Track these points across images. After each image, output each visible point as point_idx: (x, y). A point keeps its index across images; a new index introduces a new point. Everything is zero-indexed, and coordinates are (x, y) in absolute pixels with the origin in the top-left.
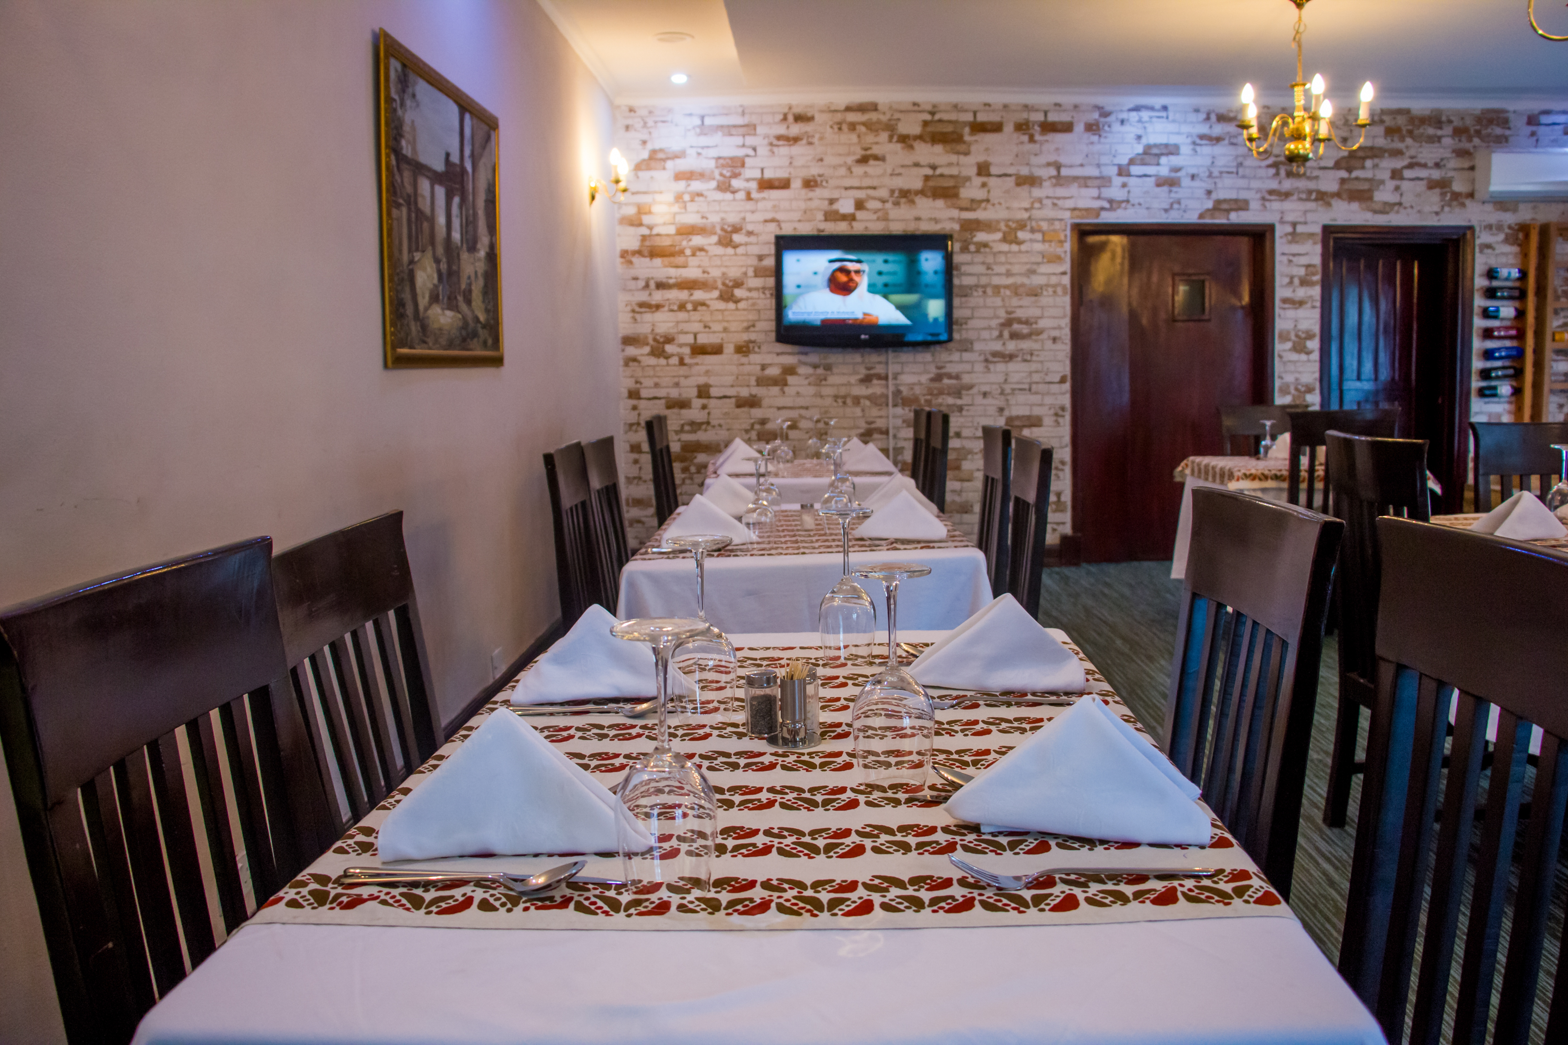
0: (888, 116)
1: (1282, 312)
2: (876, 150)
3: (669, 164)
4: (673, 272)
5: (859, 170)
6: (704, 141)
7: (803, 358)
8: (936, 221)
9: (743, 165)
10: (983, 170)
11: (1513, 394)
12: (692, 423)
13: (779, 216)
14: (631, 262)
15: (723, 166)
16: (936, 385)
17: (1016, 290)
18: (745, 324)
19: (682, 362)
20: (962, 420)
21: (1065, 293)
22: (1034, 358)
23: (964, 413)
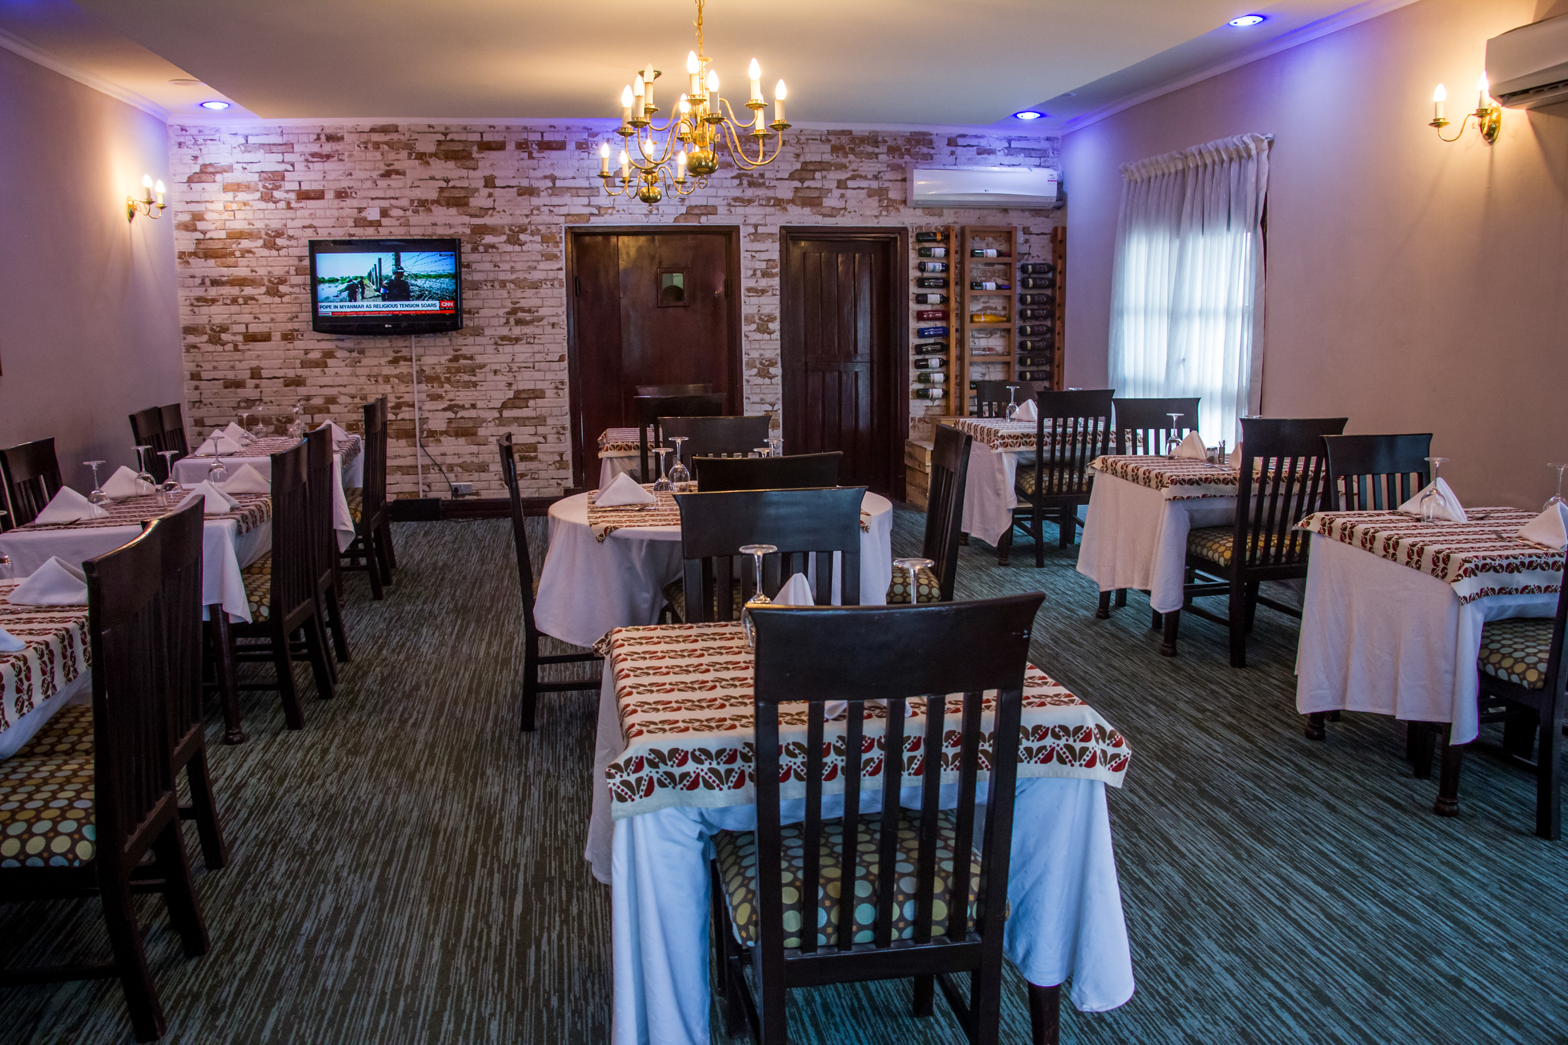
0: (407, 137)
1: (747, 299)
2: (397, 166)
3: (218, 177)
4: (225, 271)
5: (383, 183)
6: (248, 157)
7: (340, 344)
8: (450, 226)
9: (283, 179)
10: (489, 182)
11: (941, 366)
12: (247, 400)
13: (316, 223)
14: (188, 263)
15: (266, 179)
16: (455, 365)
17: (519, 284)
18: (290, 315)
19: (236, 349)
20: (476, 393)
21: (561, 286)
22: (536, 341)
23: (478, 388)
